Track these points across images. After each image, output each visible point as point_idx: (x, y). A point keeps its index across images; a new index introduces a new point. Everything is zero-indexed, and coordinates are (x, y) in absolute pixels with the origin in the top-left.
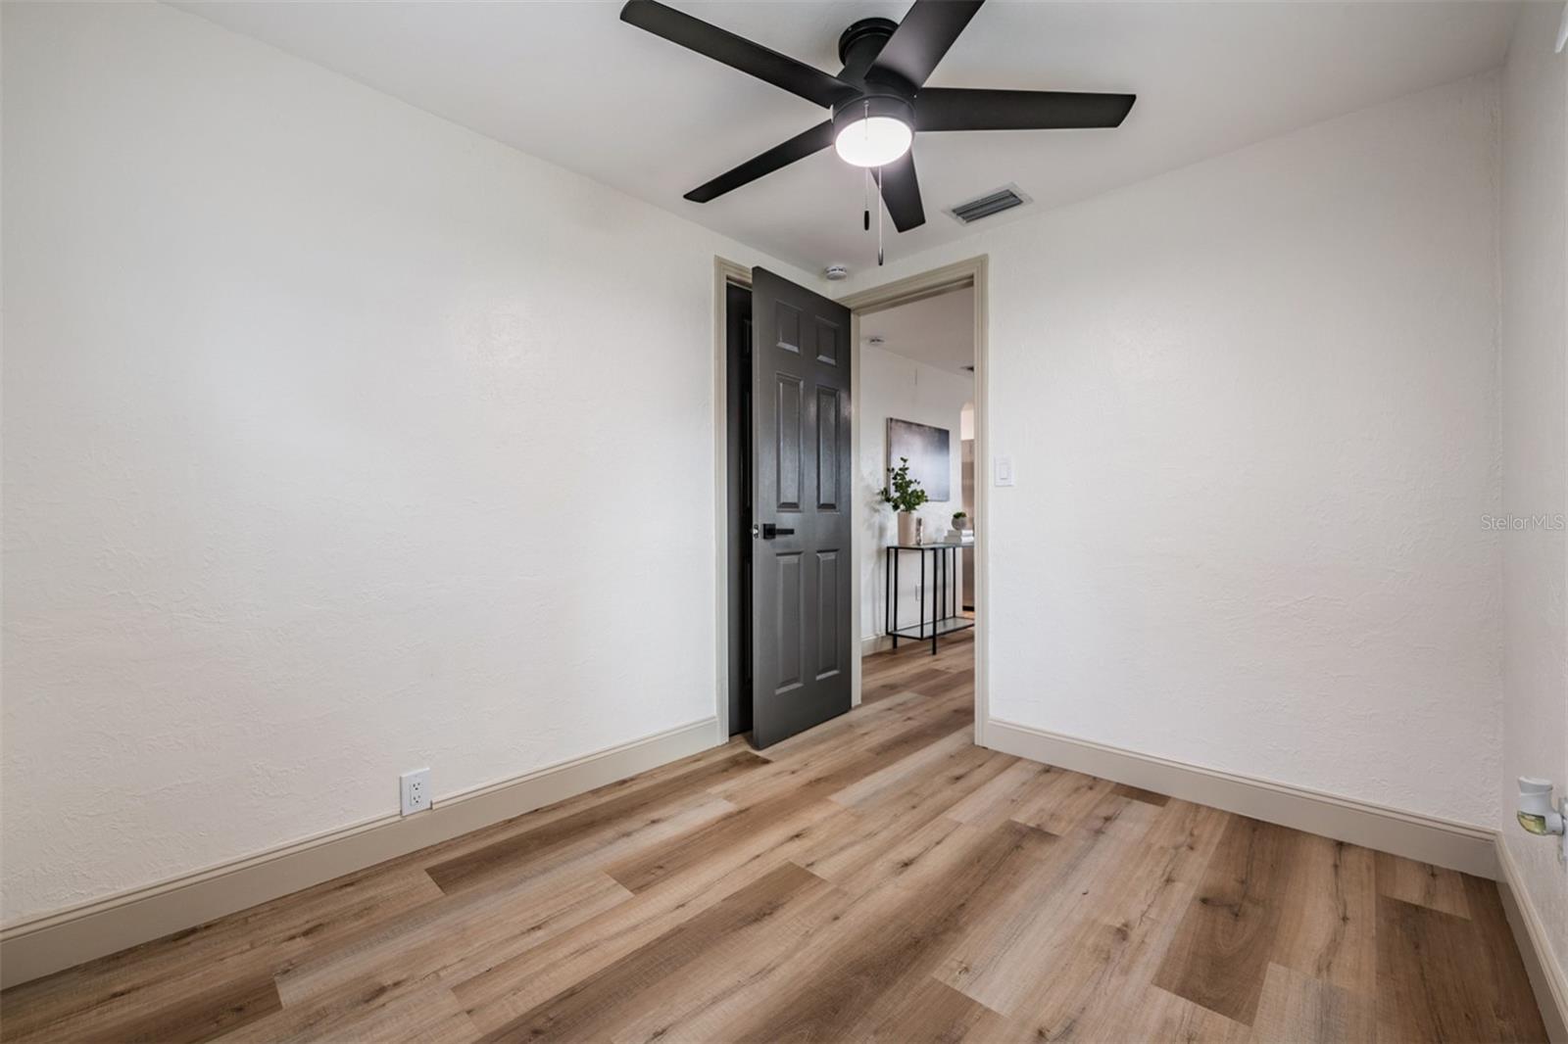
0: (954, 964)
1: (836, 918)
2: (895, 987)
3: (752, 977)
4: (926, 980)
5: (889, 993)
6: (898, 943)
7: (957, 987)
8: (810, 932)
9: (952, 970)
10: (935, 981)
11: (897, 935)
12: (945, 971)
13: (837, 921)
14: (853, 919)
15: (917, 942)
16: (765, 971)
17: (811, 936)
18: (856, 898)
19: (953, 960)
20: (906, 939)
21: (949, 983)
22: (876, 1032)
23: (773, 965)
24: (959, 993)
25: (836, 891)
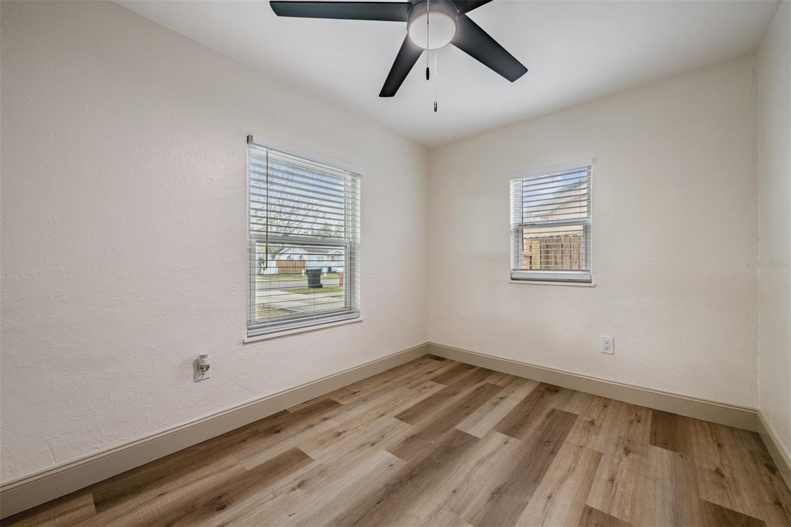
0: (395, 468)
1: (454, 492)
2: (423, 458)
3: (485, 461)
4: (409, 461)
5: (426, 456)
6: (420, 478)
7: (397, 458)
8: (466, 483)
9: (397, 465)
10: (406, 461)
11: (420, 482)
12: (401, 464)
13: (454, 490)
14: (445, 491)
15: (410, 478)
16: (480, 463)
17: (465, 481)
18: (445, 507)
19: (395, 470)
20: (415, 480)
21: (401, 460)
22: (431, 444)
23: (478, 466)
24: (398, 456)
25: (458, 513)
